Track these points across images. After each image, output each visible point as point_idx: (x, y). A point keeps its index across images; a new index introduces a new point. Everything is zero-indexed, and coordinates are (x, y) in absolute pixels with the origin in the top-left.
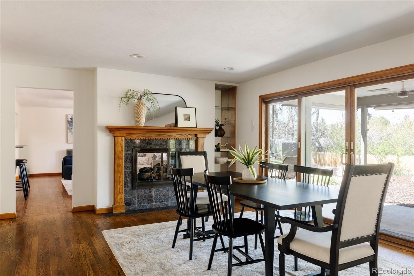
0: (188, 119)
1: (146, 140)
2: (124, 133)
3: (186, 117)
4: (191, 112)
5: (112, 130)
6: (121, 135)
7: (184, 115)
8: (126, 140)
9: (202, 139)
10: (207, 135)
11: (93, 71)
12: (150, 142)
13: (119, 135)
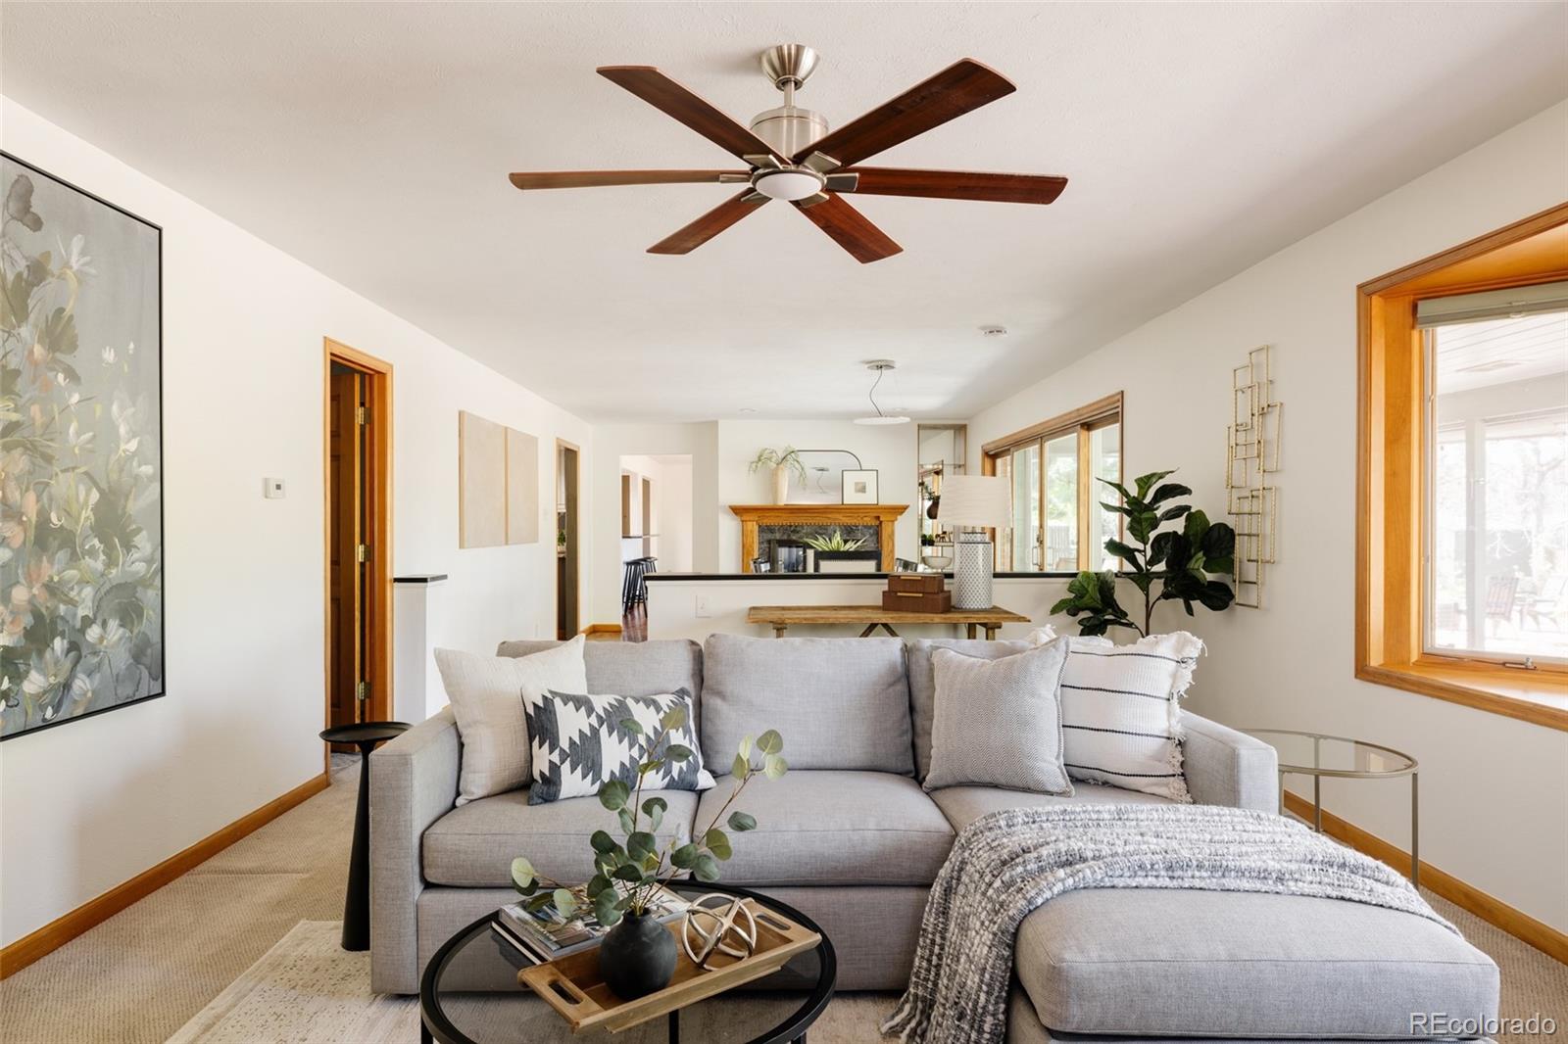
0: (863, 489)
1: (791, 526)
2: (754, 516)
3: (860, 486)
4: (869, 479)
5: (738, 511)
6: (751, 518)
7: (856, 484)
8: (760, 526)
9: (890, 524)
10: (899, 517)
11: (716, 423)
12: (798, 529)
13: (748, 519)
